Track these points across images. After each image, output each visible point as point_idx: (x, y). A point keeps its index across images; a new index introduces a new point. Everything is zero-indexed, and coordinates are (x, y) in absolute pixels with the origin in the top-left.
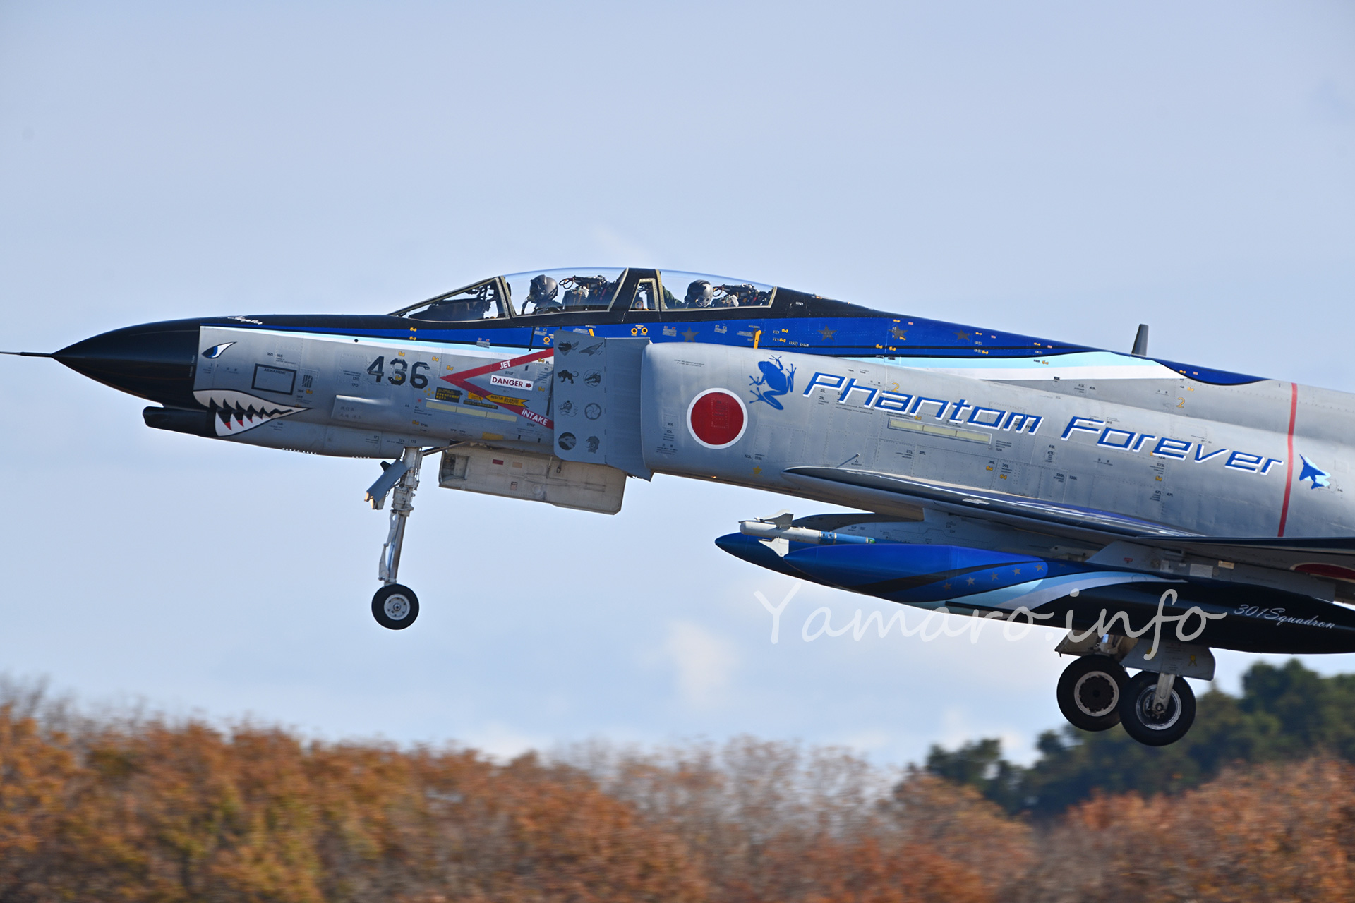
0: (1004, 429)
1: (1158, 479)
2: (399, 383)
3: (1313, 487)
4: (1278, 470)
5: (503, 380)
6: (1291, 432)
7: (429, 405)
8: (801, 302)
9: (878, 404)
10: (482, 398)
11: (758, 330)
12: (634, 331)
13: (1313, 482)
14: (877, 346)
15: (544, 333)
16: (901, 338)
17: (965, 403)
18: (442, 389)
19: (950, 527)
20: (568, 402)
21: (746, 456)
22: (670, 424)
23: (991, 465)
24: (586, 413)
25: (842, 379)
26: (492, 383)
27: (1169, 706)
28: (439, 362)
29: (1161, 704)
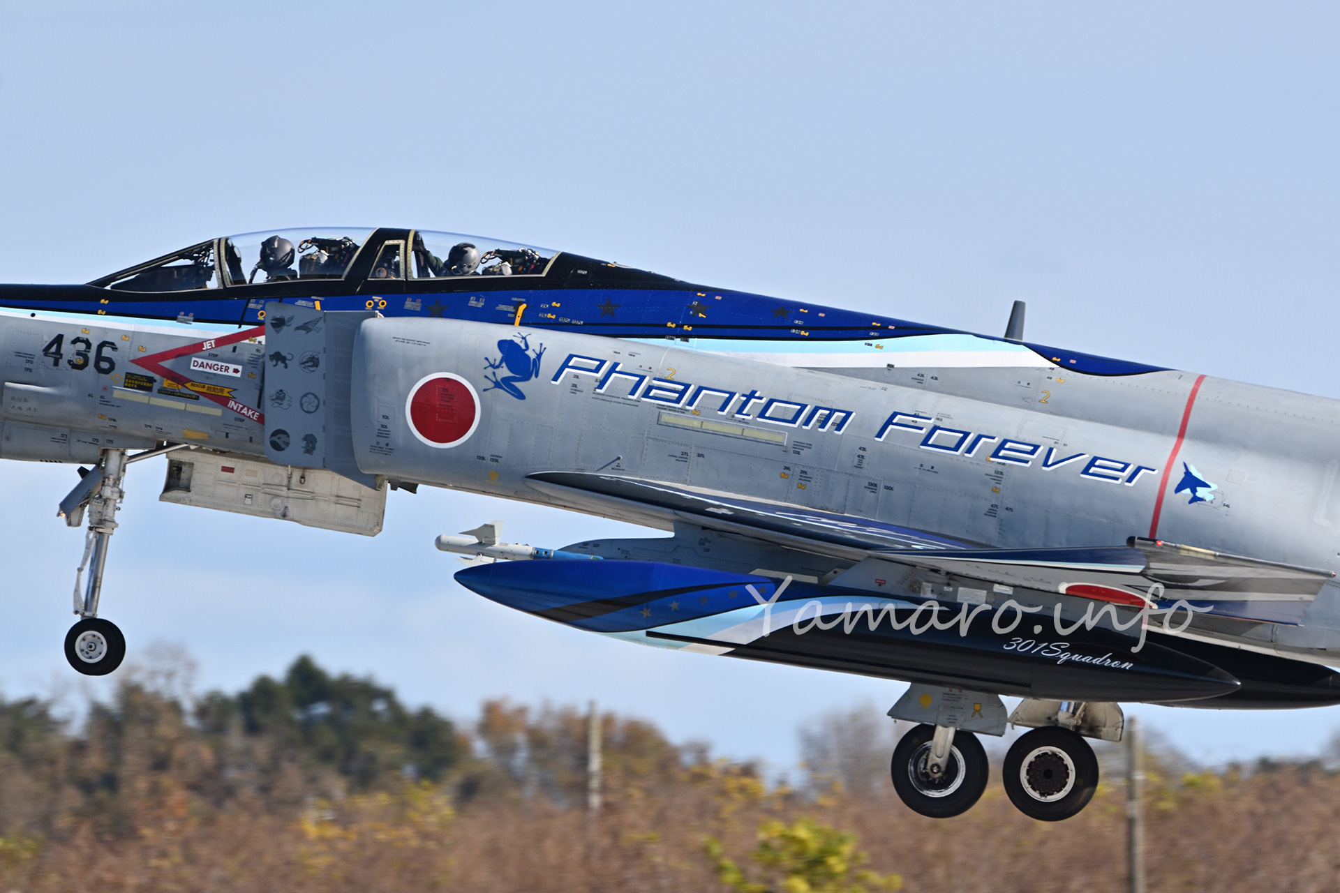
0: (804, 427)
1: (995, 490)
2: (81, 367)
3: (1191, 502)
4: (1148, 481)
5: (205, 364)
6: (1181, 435)
7: (116, 394)
8: (584, 270)
9: (646, 394)
10: (180, 386)
11: (523, 303)
12: (370, 304)
13: (1192, 495)
14: (669, 324)
15: (260, 306)
16: (701, 315)
17: (757, 395)
18: (132, 375)
19: (704, 544)
20: (281, 391)
21: (479, 458)
22: (386, 417)
23: (786, 471)
24: (302, 405)
25: (602, 362)
26: (192, 368)
27: (948, 767)
28: (129, 343)
29: (937, 765)
